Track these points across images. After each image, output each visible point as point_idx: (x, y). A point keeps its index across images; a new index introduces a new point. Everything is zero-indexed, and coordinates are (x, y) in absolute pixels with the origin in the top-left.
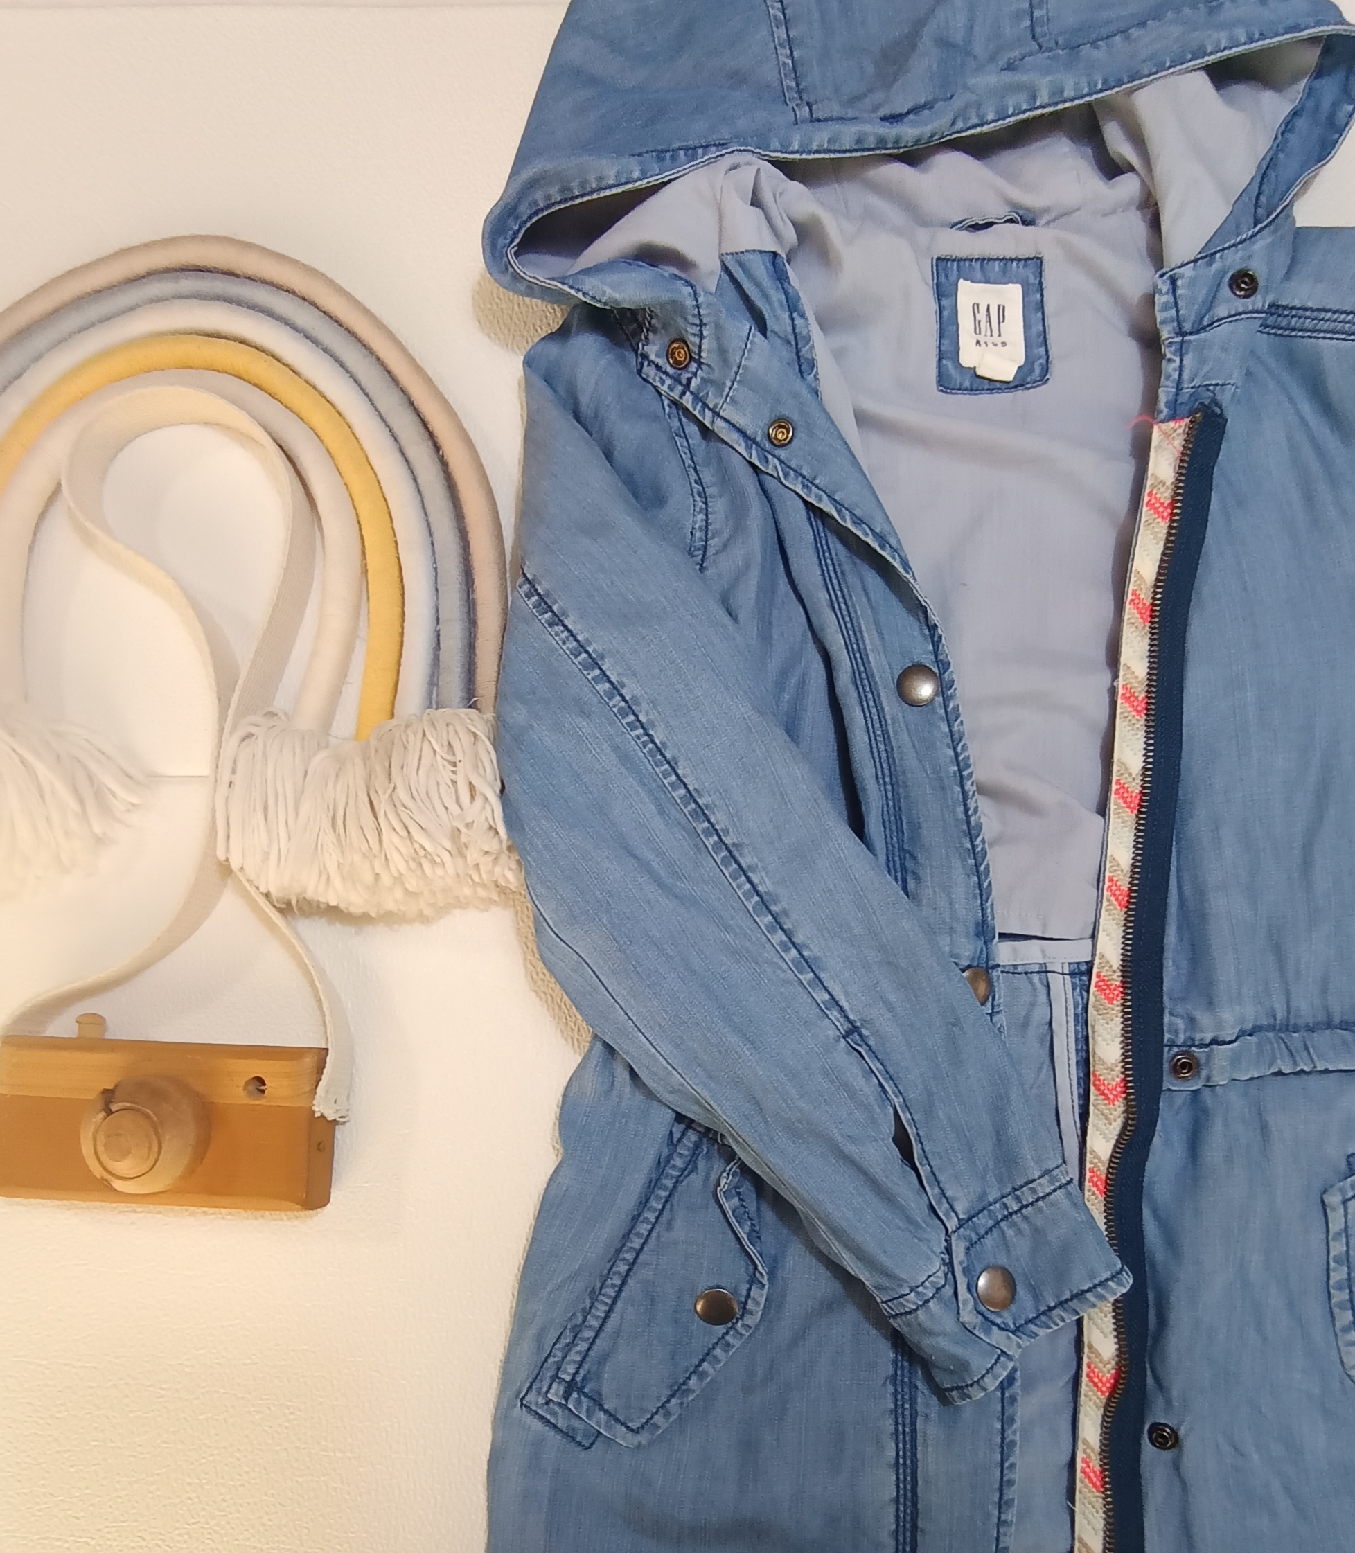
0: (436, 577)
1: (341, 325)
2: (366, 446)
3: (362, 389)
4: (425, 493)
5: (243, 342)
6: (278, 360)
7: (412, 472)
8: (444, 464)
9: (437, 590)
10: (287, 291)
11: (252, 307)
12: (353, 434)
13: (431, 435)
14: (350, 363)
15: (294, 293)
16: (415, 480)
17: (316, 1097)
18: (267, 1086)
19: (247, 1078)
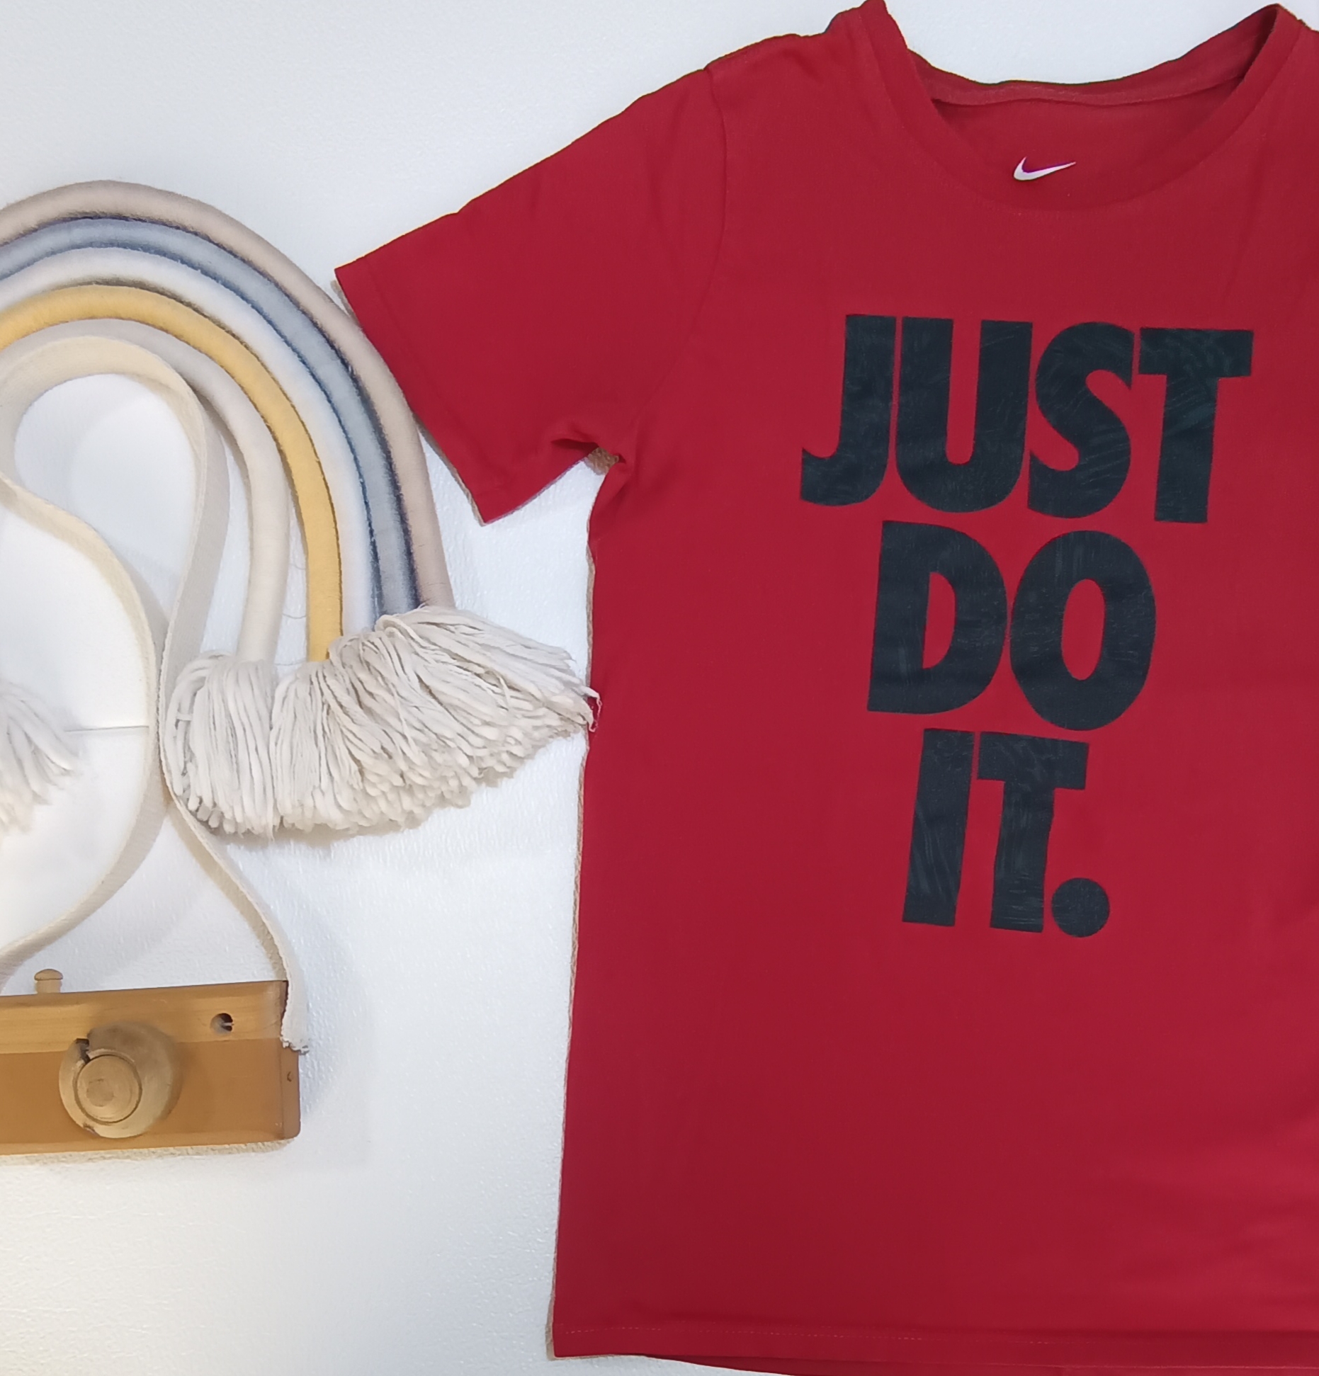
0: (364, 490)
1: (235, 256)
3: (265, 317)
5: (141, 285)
8: (355, 380)
10: (178, 228)
11: (147, 248)
13: (339, 354)
15: (185, 229)
17: (282, 1028)
18: (233, 1023)
19: (213, 1016)
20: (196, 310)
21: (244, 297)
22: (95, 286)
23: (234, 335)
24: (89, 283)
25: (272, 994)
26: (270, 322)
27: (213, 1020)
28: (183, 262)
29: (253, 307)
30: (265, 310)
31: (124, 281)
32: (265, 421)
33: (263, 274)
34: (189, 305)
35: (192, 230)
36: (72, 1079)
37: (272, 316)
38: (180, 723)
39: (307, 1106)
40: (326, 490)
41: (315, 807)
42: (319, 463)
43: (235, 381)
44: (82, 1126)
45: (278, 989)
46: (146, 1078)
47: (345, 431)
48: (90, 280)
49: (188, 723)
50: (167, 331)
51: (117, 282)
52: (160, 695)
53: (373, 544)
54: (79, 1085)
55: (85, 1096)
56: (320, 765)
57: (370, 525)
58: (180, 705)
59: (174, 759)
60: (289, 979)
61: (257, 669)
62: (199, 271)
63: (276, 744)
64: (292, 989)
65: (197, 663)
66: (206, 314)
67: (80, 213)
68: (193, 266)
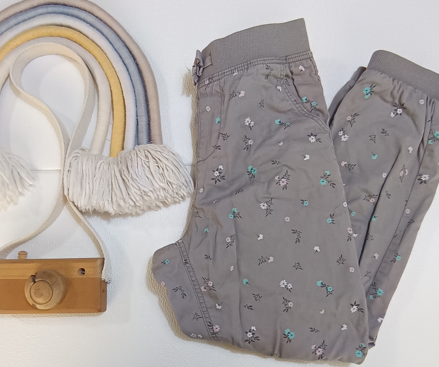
0: (136, 102)
1: (102, 21)
2: (112, 60)
3: (109, 41)
4: (131, 75)
5: (69, 27)
6: (81, 33)
7: (127, 68)
8: (137, 65)
9: (136, 106)
10: (83, 10)
11: (73, 16)
12: (107, 56)
13: (133, 56)
14: (105, 33)
15: (86, 11)
16: (128, 71)
17: (102, 274)
18: (85, 272)
20: (86, 36)
21: (103, 34)
22: (54, 26)
23: (98, 46)
24: (52, 25)
25: (99, 262)
26: (111, 43)
27: (78, 270)
28: (84, 21)
29: (106, 38)
33: (110, 27)
34: (84, 35)
35: (88, 11)
36: (29, 288)
39: (109, 301)
44: (31, 304)
45: (101, 261)
46: (55, 289)
47: (132, 82)
50: (76, 43)
51: (62, 26)
54: (31, 290)
55: (33, 294)
57: (137, 113)
60: (105, 257)
62: (89, 24)
64: (106, 261)
66: (90, 38)
67: (51, 3)
68: (87, 22)
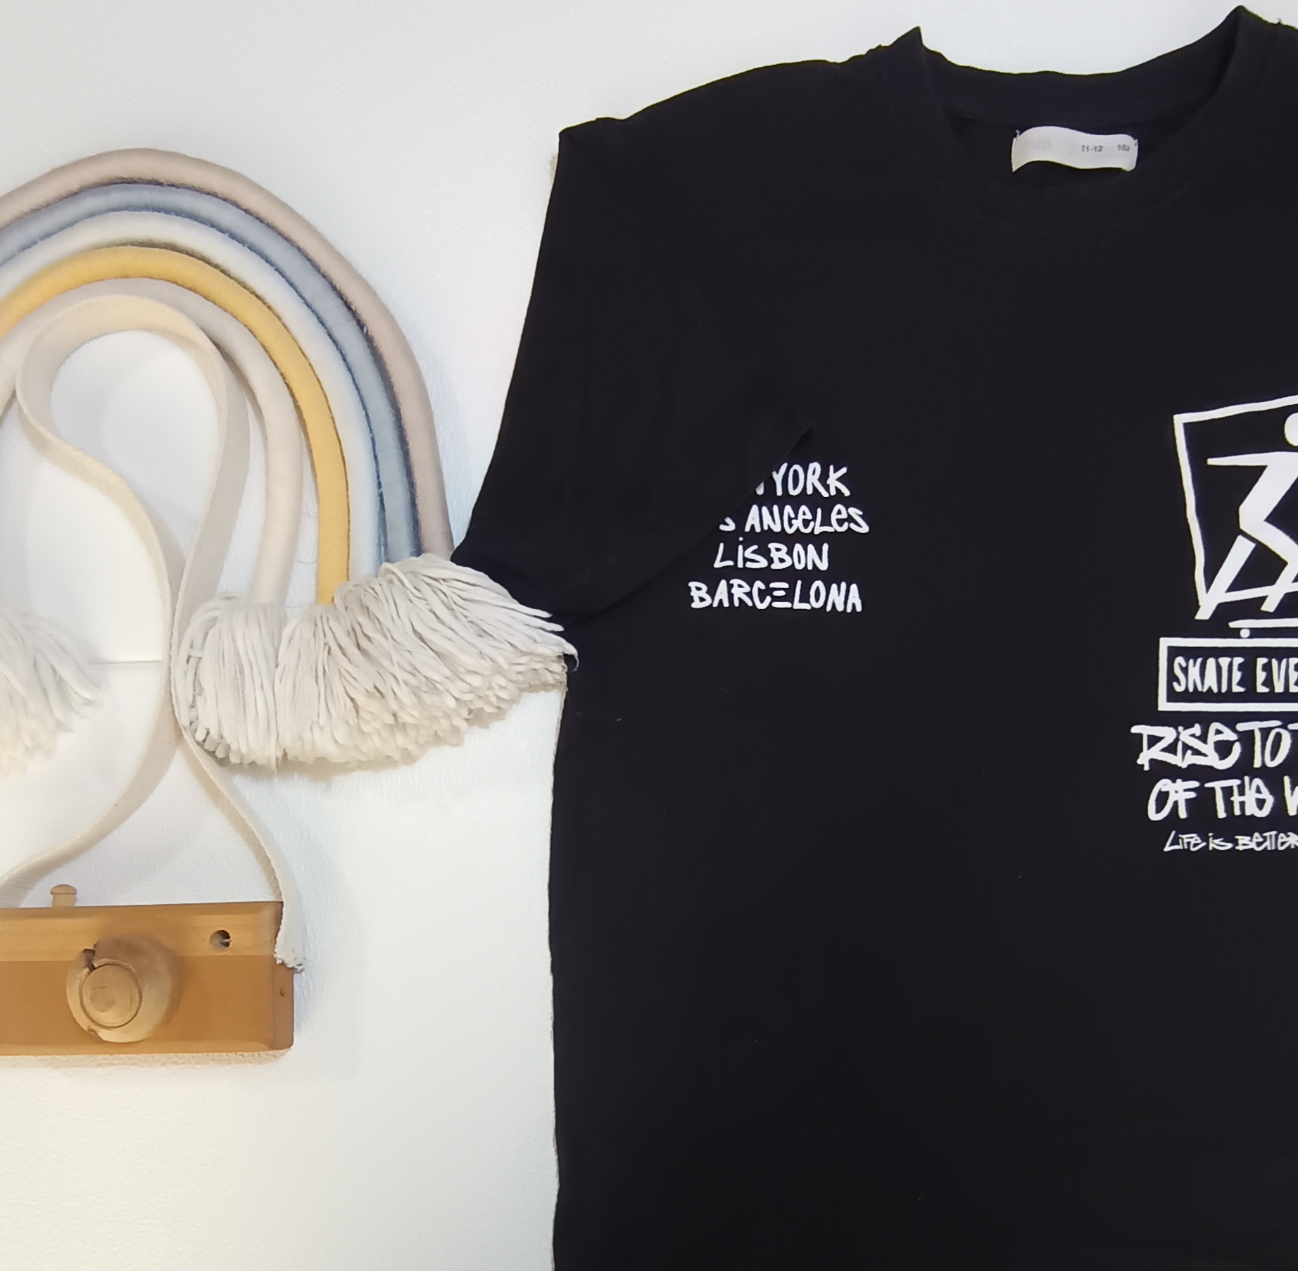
0: (374, 446)
2: (297, 333)
3: (286, 280)
4: (355, 369)
5: (172, 247)
7: (342, 353)
8: (369, 341)
10: (208, 194)
11: (178, 213)
12: (285, 326)
13: (355, 316)
14: (273, 256)
15: (216, 195)
16: (344, 359)
17: (277, 945)
18: (231, 939)
19: (212, 932)
20: (223, 271)
21: (268, 261)
22: (130, 247)
23: (258, 297)
24: (125, 244)
25: (268, 914)
26: (291, 284)
27: (213, 937)
28: (212, 226)
29: (276, 270)
30: (288, 273)
31: (156, 242)
32: (284, 378)
33: (287, 239)
34: (216, 266)
35: (220, 196)
36: (78, 985)
37: (294, 279)
38: (191, 660)
39: (301, 1022)
40: (338, 443)
41: (313, 740)
42: (333, 418)
43: (258, 340)
44: (85, 1028)
45: (274, 909)
46: (147, 988)
47: (358, 389)
48: (125, 242)
49: (200, 659)
50: (195, 291)
51: (149, 244)
52: (174, 631)
53: (381, 495)
54: (84, 991)
55: (89, 1001)
56: (319, 701)
57: (378, 477)
58: (192, 643)
59: (183, 692)
60: (284, 900)
61: (265, 611)
62: (227, 234)
63: (281, 681)
64: (286, 910)
65: (211, 604)
66: (232, 275)
67: (118, 178)
68: (221, 230)
